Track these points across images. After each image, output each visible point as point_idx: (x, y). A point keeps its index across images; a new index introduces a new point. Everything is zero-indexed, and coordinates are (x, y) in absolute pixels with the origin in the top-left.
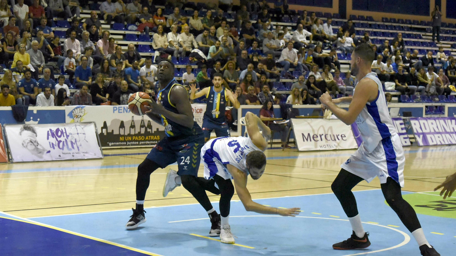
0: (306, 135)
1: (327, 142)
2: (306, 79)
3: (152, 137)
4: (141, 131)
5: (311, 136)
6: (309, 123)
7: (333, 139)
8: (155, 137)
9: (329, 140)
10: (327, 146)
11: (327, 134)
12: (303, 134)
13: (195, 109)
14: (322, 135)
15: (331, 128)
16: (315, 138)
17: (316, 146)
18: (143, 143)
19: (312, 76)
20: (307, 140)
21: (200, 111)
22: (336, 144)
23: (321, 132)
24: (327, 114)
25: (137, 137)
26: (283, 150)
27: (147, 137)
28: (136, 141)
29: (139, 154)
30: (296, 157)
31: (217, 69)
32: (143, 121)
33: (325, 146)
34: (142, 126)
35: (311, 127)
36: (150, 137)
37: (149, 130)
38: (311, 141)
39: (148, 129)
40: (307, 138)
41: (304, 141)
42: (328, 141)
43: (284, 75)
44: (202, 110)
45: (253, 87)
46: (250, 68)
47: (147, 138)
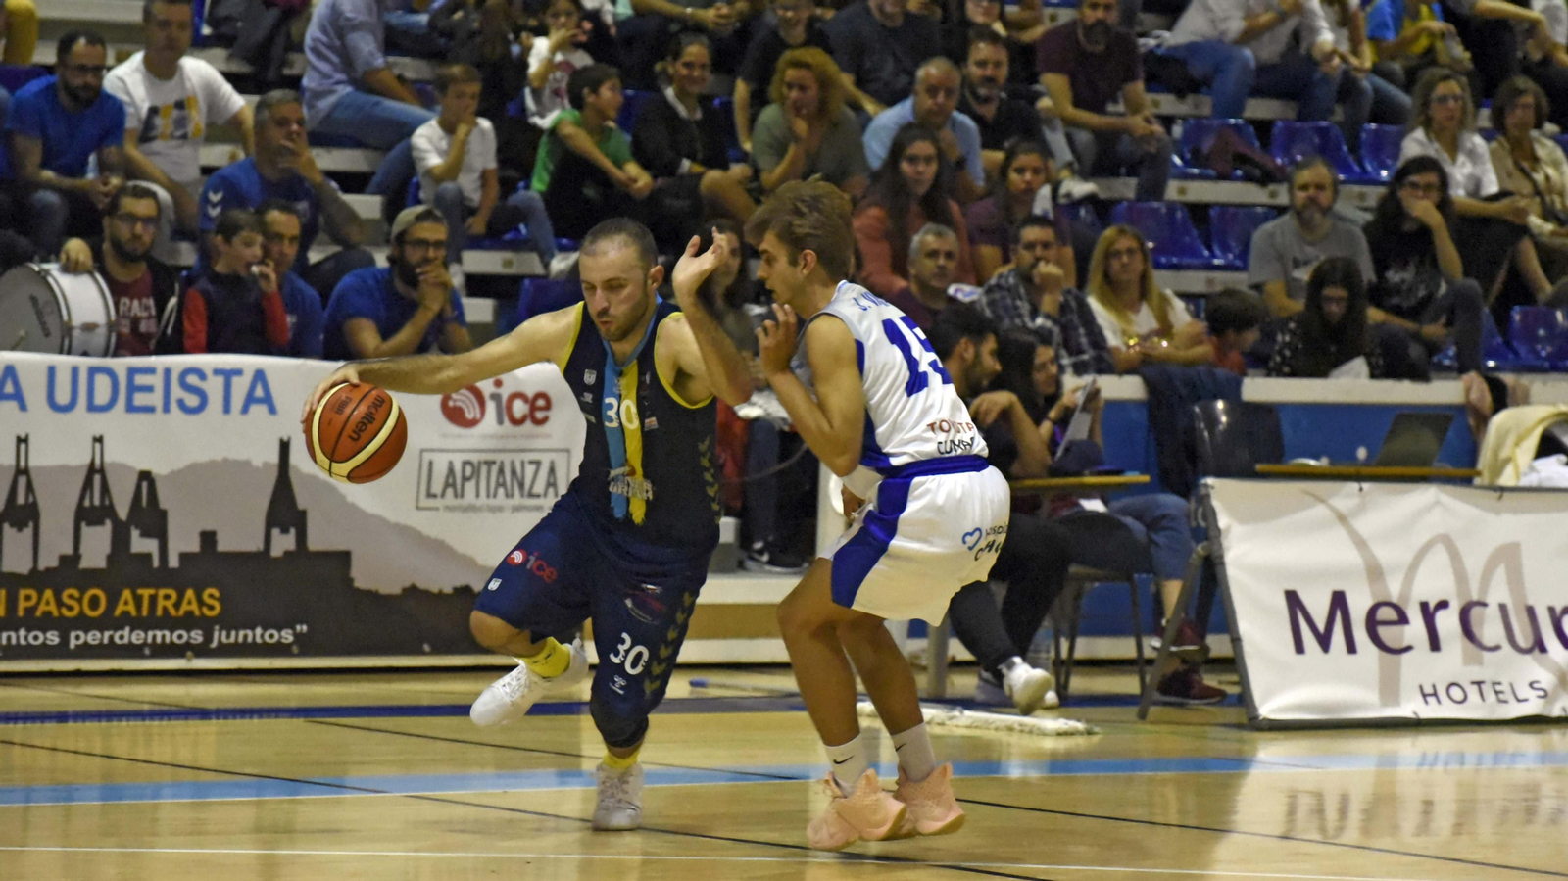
0: (1318, 606)
1: (1480, 662)
2: (1378, 183)
3: (166, 600)
4: (83, 550)
5: (1359, 607)
6: (1342, 519)
7: (1523, 639)
8: (190, 593)
9: (1497, 648)
10: (1473, 691)
11: (1475, 597)
12: (1293, 599)
13: (496, 397)
14: (1443, 604)
15: (1508, 556)
16: (1384, 632)
17: (1390, 689)
18: (93, 637)
19: (1424, 164)
20: (1324, 641)
21: (533, 408)
22: (1547, 680)
23: (1436, 581)
24: (1504, 454)
25: (48, 594)
26: (1142, 716)
27: (127, 594)
28: (46, 623)
29: (62, 717)
30: (1240, 763)
31: (681, 95)
32: (102, 471)
33: (1456, 693)
34: (86, 516)
35: (1361, 543)
36: (146, 593)
37: (140, 544)
38: (1351, 648)
39: (135, 534)
40: (1321, 627)
41: (1300, 648)
42: (1487, 655)
43: (1208, 144)
44: (548, 406)
45: (951, 236)
46: (932, 91)
47: (126, 603)
